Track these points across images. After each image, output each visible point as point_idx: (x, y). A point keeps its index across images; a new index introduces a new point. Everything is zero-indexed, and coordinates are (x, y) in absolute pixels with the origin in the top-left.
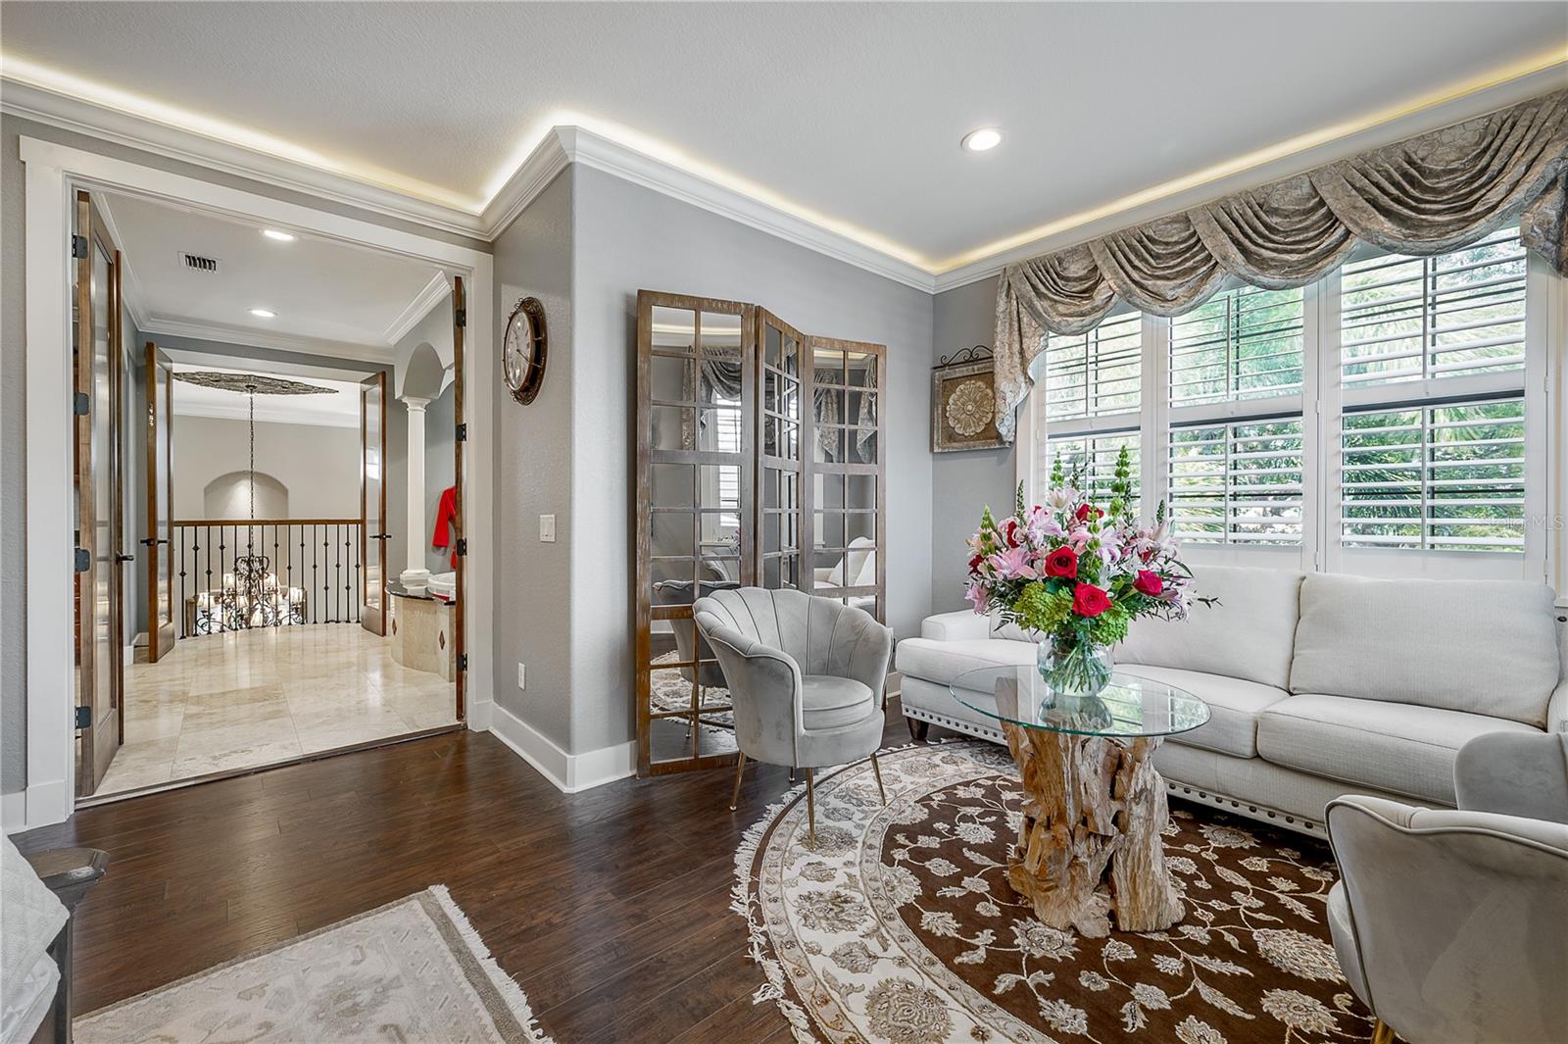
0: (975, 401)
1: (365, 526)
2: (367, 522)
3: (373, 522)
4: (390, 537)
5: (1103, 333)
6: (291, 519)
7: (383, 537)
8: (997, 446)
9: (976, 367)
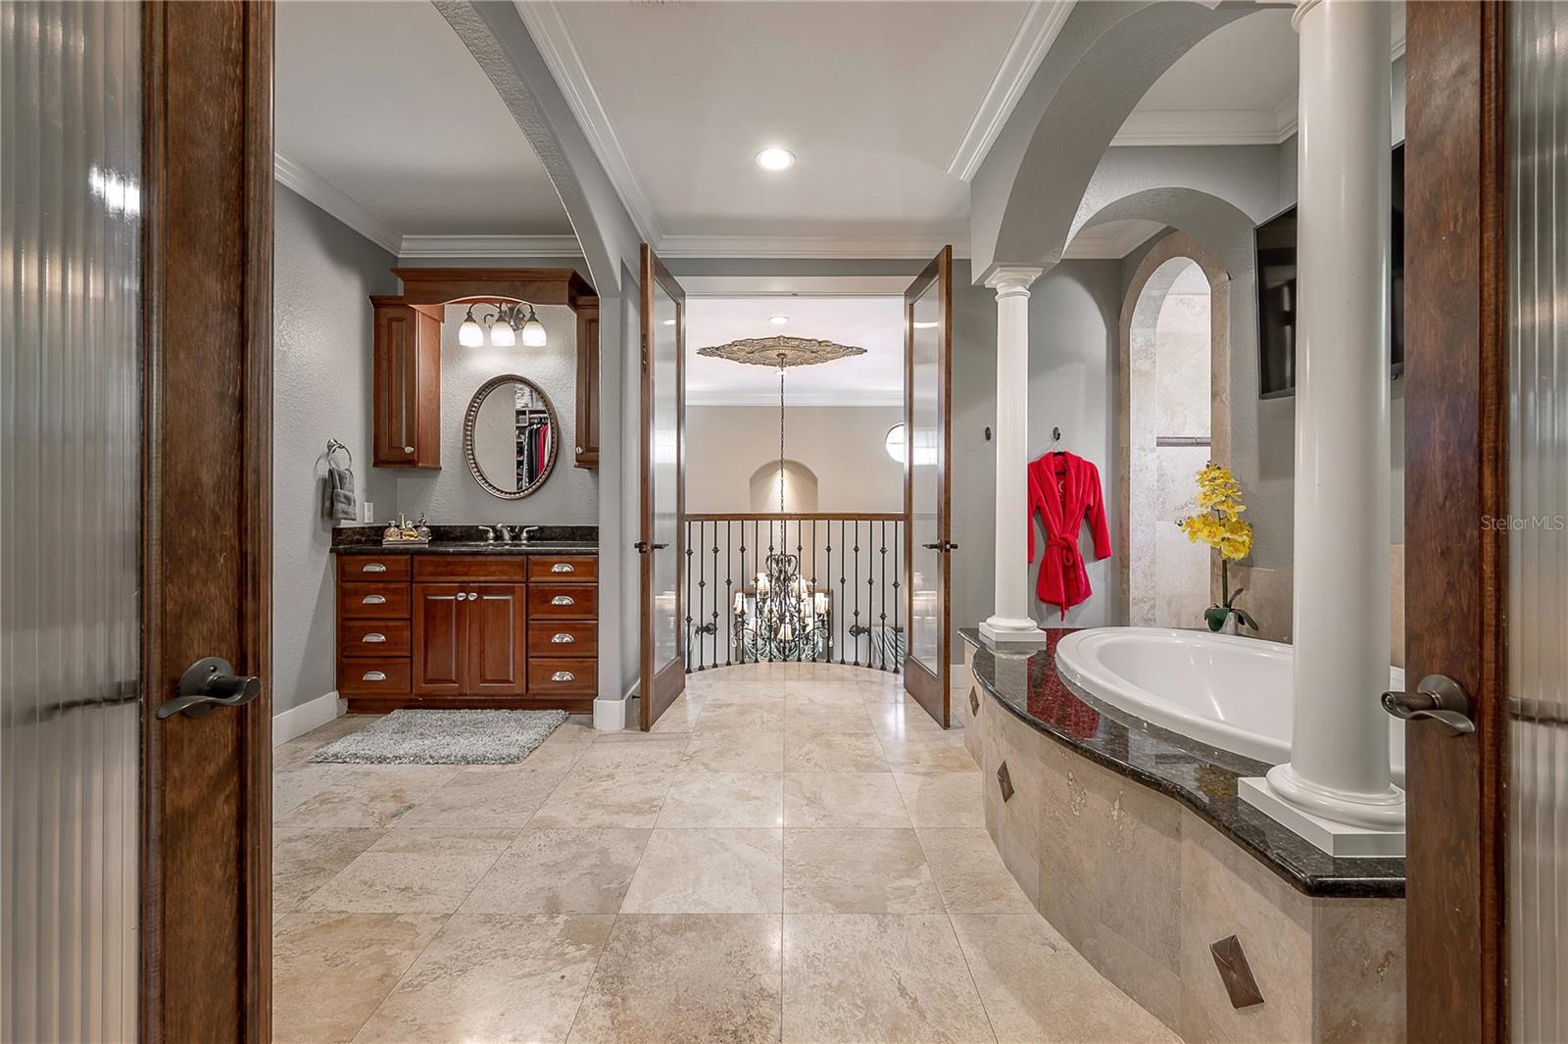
1: (910, 525)
2: (913, 517)
3: (924, 517)
4: (955, 547)
6: (820, 511)
7: (945, 547)
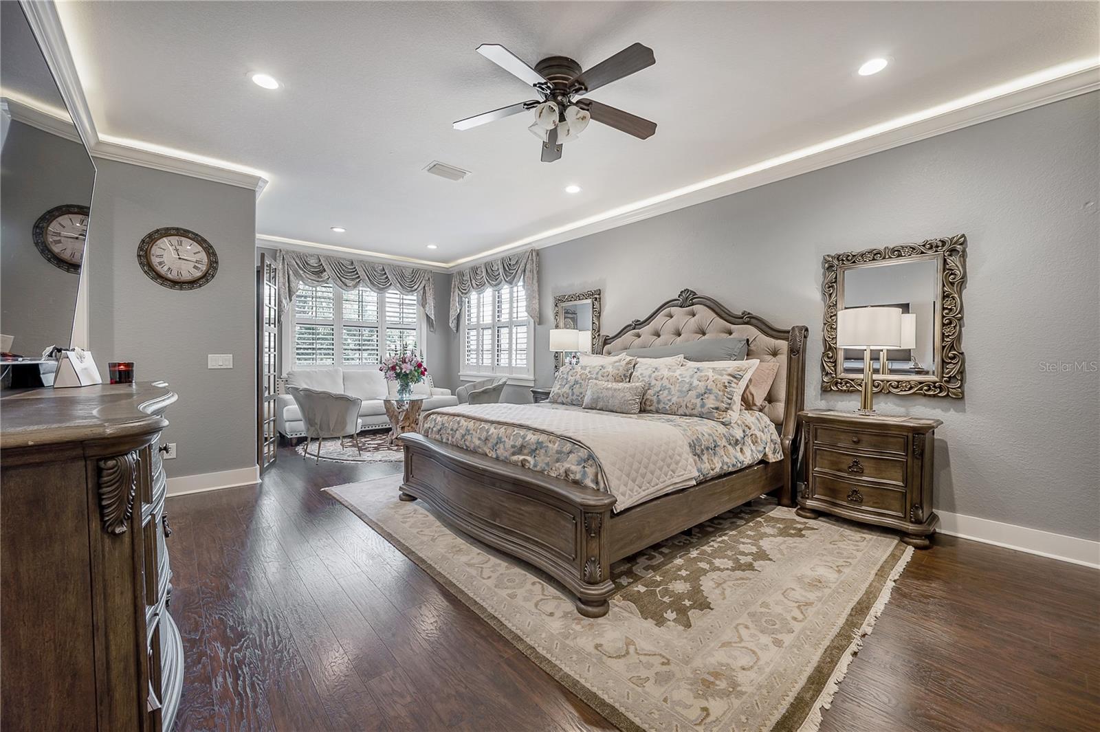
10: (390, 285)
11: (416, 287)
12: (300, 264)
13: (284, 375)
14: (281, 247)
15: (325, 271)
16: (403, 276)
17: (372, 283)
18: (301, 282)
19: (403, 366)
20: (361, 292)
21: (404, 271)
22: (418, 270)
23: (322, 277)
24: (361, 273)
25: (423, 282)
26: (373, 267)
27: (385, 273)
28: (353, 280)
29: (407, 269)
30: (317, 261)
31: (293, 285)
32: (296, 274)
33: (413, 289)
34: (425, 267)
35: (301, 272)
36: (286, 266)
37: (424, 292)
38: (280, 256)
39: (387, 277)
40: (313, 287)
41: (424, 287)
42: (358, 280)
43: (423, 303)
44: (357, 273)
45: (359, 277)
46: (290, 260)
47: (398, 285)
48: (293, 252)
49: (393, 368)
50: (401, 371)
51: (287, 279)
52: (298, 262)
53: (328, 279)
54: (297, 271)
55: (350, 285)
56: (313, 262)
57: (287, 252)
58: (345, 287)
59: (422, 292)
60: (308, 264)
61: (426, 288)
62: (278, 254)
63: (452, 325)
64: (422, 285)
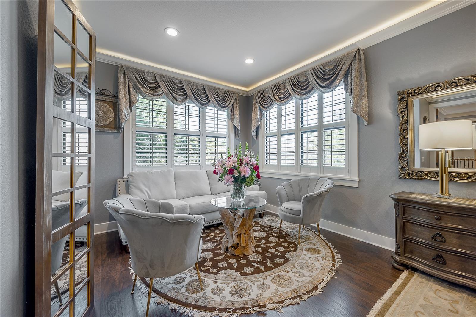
0: (103, 111)
5: (154, 102)
8: (116, 132)
9: (104, 98)
10: (209, 102)
11: (227, 104)
12: (139, 79)
13: (125, 176)
14: (123, 63)
15: (160, 87)
16: (218, 96)
17: (196, 99)
18: (140, 96)
19: (242, 169)
20: (187, 107)
21: (219, 91)
22: (229, 91)
23: (157, 92)
24: (188, 91)
25: (233, 101)
26: (197, 87)
27: (206, 93)
28: (181, 95)
29: (221, 90)
30: (153, 78)
31: (133, 97)
32: (136, 88)
33: (226, 106)
34: (234, 90)
35: (140, 87)
36: (127, 80)
37: (233, 109)
38: (121, 71)
39: (207, 95)
40: (150, 100)
41: (233, 105)
42: (185, 97)
43: (232, 117)
44: (185, 91)
45: (186, 94)
46: (130, 74)
47: (215, 102)
48: (133, 68)
49: (231, 171)
50: (240, 174)
51: (127, 91)
52: (138, 77)
53: (162, 93)
54: (136, 85)
55: (180, 100)
56: (150, 79)
57: (128, 68)
58: (175, 101)
59: (231, 108)
60: (146, 80)
61: (234, 106)
62: (120, 69)
63: (254, 134)
64: (231, 103)
